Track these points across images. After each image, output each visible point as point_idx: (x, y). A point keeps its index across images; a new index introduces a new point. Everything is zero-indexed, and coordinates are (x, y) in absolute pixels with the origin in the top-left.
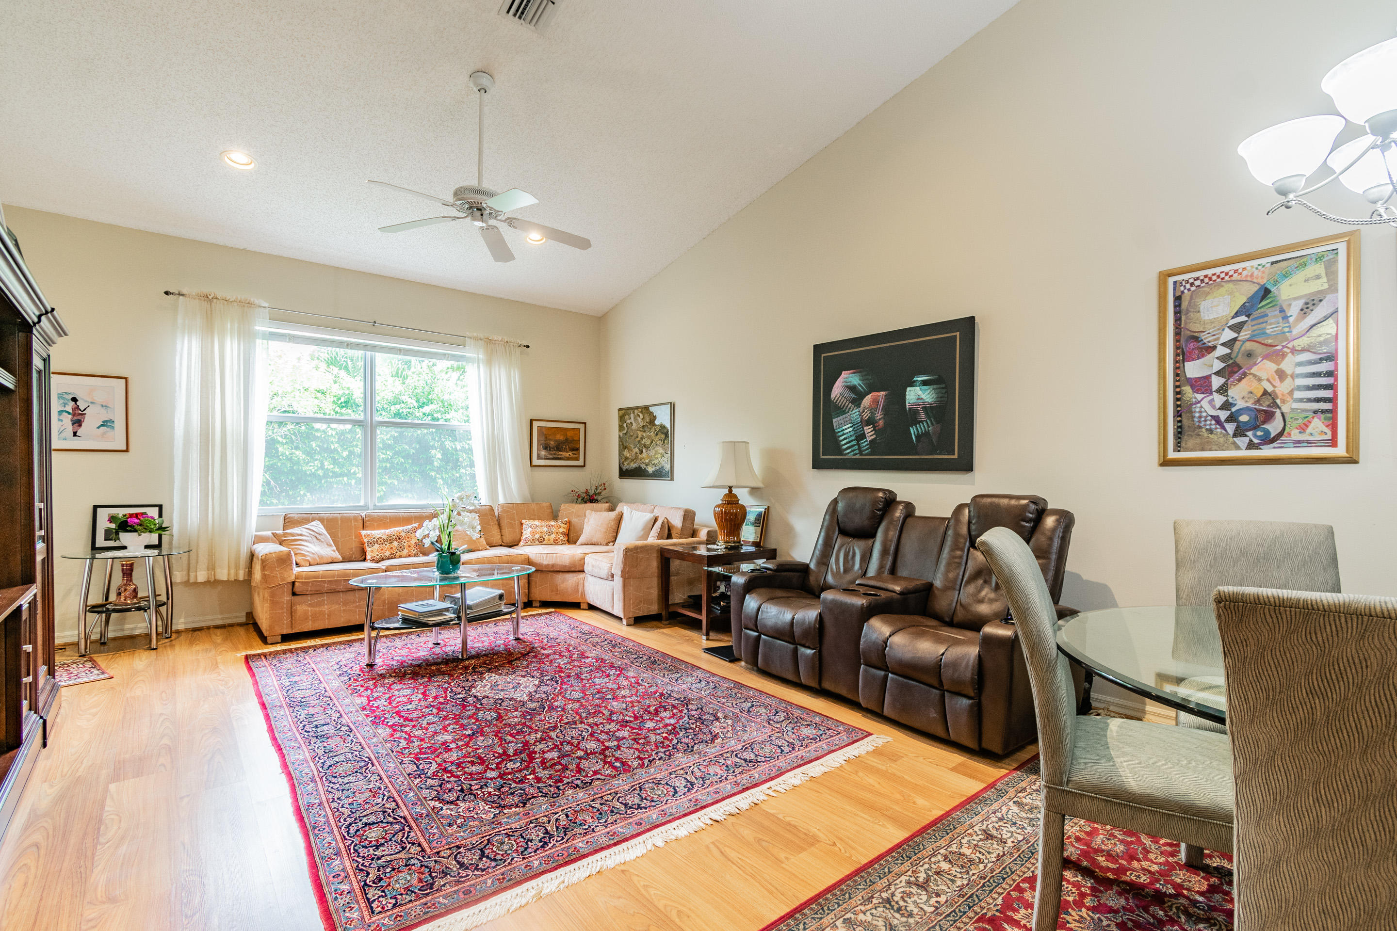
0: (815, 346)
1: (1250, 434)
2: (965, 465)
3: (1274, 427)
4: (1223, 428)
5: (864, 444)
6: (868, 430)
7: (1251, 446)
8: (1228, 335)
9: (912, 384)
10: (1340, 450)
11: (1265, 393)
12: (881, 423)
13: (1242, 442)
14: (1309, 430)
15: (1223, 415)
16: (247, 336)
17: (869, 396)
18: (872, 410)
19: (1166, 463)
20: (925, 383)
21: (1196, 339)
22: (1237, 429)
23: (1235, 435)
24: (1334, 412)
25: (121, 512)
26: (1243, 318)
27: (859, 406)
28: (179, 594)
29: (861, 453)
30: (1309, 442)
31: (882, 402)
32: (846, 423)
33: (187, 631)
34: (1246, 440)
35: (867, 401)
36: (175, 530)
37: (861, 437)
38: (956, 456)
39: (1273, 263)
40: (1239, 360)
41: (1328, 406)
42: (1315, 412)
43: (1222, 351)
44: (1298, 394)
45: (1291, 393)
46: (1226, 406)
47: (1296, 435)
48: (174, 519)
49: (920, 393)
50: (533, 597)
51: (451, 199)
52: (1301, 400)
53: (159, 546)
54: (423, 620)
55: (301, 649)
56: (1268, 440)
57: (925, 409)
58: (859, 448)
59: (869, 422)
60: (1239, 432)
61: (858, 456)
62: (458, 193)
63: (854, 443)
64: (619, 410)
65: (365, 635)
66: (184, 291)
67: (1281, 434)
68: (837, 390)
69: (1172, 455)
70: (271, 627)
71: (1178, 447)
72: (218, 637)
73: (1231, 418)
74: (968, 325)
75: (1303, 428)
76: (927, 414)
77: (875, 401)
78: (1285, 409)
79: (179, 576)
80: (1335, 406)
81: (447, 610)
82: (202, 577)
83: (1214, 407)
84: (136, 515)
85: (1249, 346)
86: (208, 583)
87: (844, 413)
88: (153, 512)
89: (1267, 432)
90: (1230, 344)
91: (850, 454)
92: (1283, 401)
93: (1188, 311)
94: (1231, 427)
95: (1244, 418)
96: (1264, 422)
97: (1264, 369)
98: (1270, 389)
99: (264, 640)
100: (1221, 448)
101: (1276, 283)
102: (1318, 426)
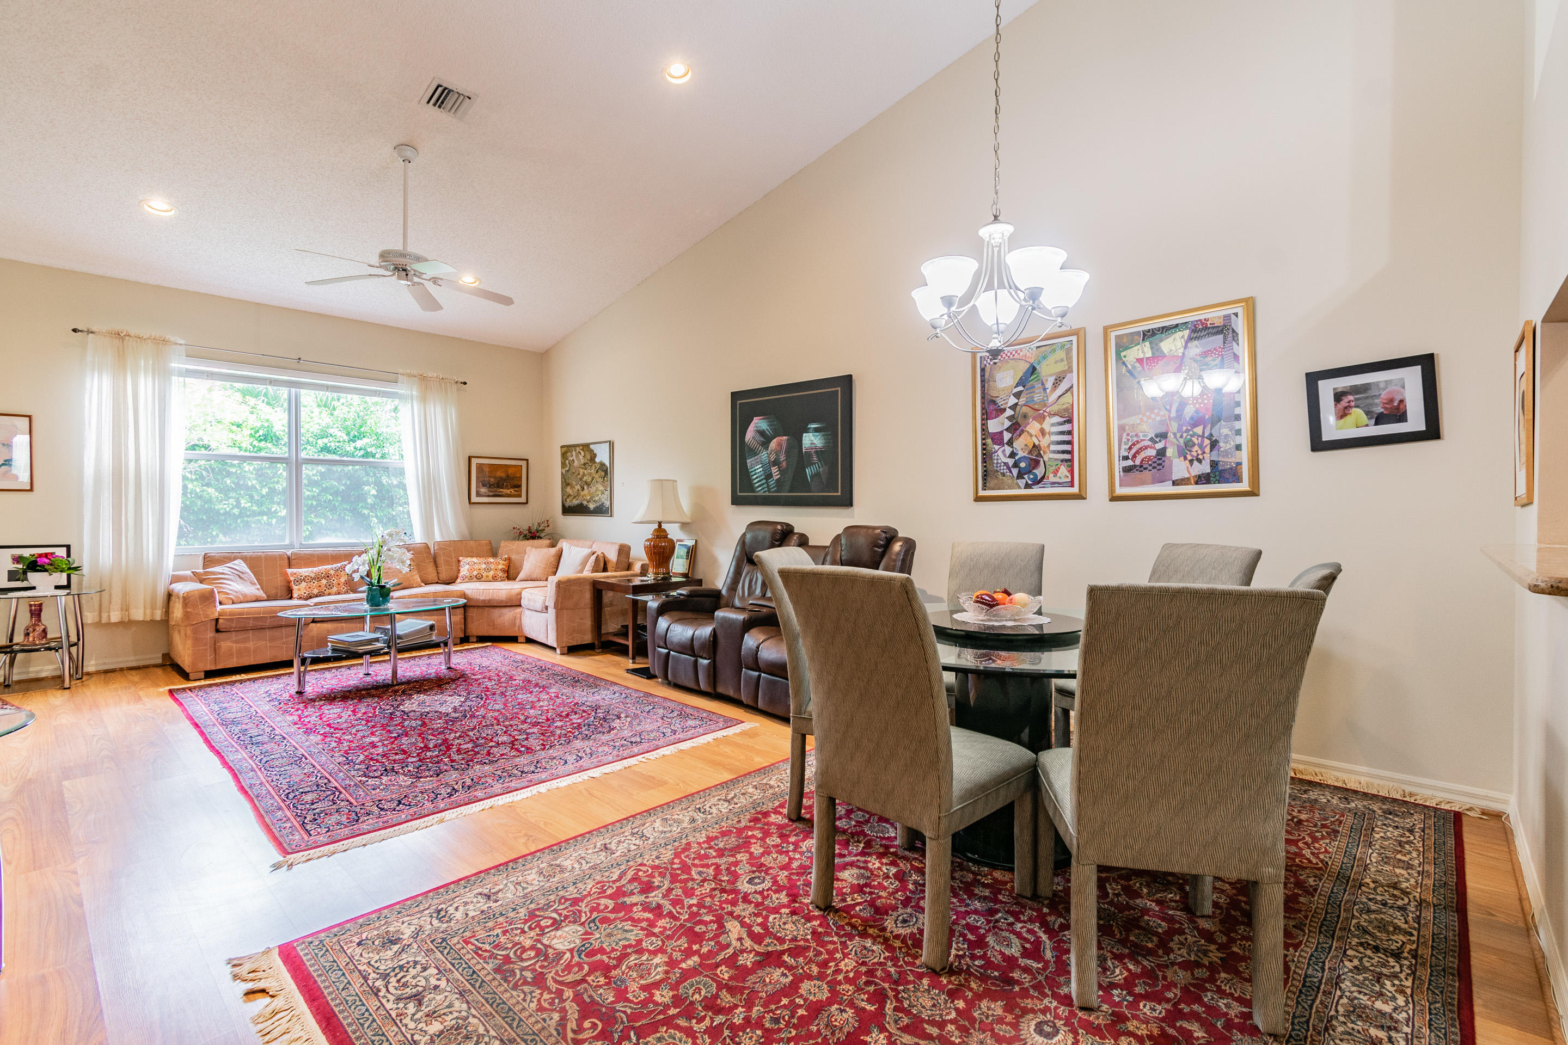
0: (732, 393)
1: (1026, 476)
2: (847, 501)
3: (1039, 472)
4: (1011, 472)
5: (772, 482)
6: (774, 470)
7: (1027, 486)
8: (1013, 401)
9: (807, 431)
10: (1075, 490)
11: (1034, 446)
12: (784, 464)
13: (1022, 482)
14: (1059, 474)
15: (1011, 462)
16: (162, 374)
17: (775, 440)
18: (777, 453)
19: (978, 499)
20: (816, 430)
21: (994, 402)
22: (1019, 472)
23: (1018, 478)
24: (1071, 460)
25: (26, 553)
26: (1021, 388)
27: (767, 448)
28: (89, 634)
29: (769, 491)
30: (1059, 483)
31: (784, 445)
32: (757, 463)
33: (98, 673)
34: (1024, 481)
35: (773, 444)
36: (85, 570)
37: (769, 476)
38: (839, 494)
39: (1038, 347)
40: (1020, 420)
41: (1067, 456)
42: (1062, 461)
43: (1009, 412)
44: (1053, 448)
45: (1049, 446)
46: (1012, 455)
47: (1052, 478)
48: (82, 557)
49: (813, 438)
50: (469, 633)
51: (375, 260)
52: (1054, 452)
53: (68, 587)
54: (353, 649)
55: (226, 683)
56: (1037, 482)
57: (816, 452)
58: (768, 486)
59: (776, 463)
60: (1020, 476)
61: (767, 494)
62: (384, 255)
63: (764, 481)
64: (562, 447)
65: (294, 670)
66: (94, 329)
67: (1043, 477)
68: (750, 434)
69: (982, 493)
70: (194, 664)
71: (985, 487)
72: (135, 677)
73: (1016, 465)
74: (847, 382)
75: (1056, 473)
76: (818, 457)
77: (780, 445)
78: (1046, 458)
79: (90, 617)
80: (1073, 456)
81: (377, 640)
82: (115, 617)
83: (1005, 455)
84: (46, 555)
85: (1025, 409)
86: (121, 623)
87: (756, 454)
88: (62, 552)
89: (1036, 475)
90: (1014, 407)
91: (760, 491)
92: (1045, 453)
93: (989, 381)
94: (1015, 472)
95: (1023, 465)
96: (1034, 468)
97: (1033, 427)
98: (1037, 443)
99: (185, 676)
100: (1010, 488)
101: (1039, 362)
102: (1063, 471)
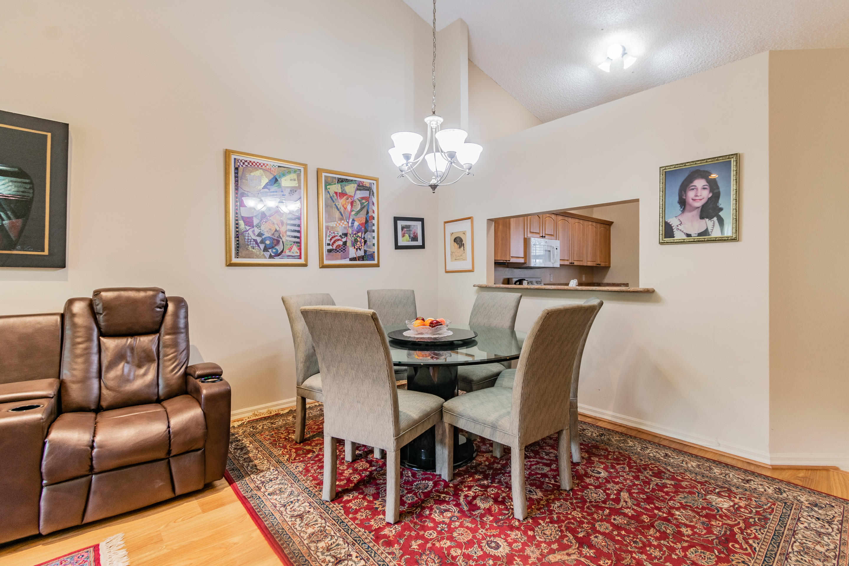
1: (270, 250)
2: (50, 261)
3: (279, 248)
4: (259, 246)
7: (271, 257)
10: (302, 261)
13: (267, 254)
14: (292, 251)
15: (259, 239)
19: (230, 265)
23: (264, 251)
24: (300, 243)
30: (292, 256)
38: (46, 252)
39: (279, 167)
41: (298, 240)
42: (294, 242)
44: (289, 233)
45: (286, 232)
46: (260, 235)
47: (288, 253)
52: (289, 236)
56: (278, 255)
60: (266, 249)
67: (282, 252)
69: (234, 260)
71: (237, 255)
73: (262, 242)
74: (62, 130)
75: (290, 249)
78: (284, 239)
80: (301, 240)
83: (254, 234)
89: (277, 250)
92: (283, 236)
93: (241, 179)
94: (262, 246)
95: (268, 242)
96: (276, 245)
97: (276, 218)
98: (278, 229)
100: (258, 257)
101: (280, 177)
102: (295, 249)
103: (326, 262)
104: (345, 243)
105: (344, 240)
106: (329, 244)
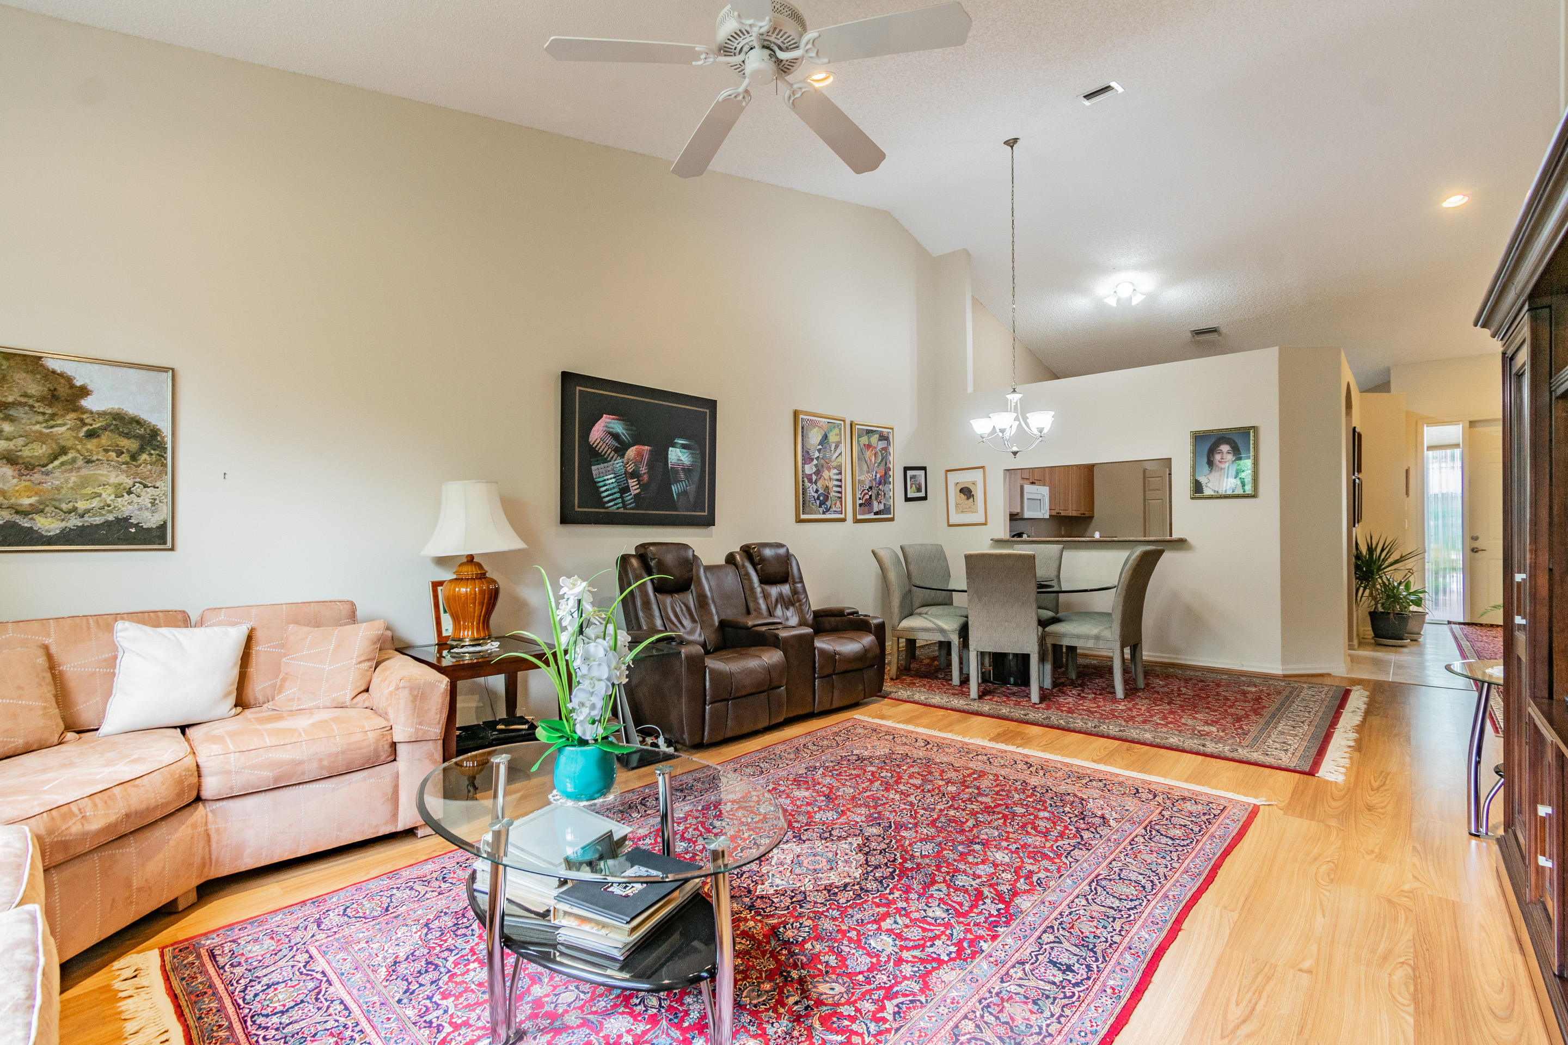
0: (564, 373)
2: (711, 521)
26: (820, 447)
74: (712, 406)
94: (818, 502)
97: (826, 474)
103: (859, 517)
104: (871, 496)
105: (870, 493)
106: (860, 499)
